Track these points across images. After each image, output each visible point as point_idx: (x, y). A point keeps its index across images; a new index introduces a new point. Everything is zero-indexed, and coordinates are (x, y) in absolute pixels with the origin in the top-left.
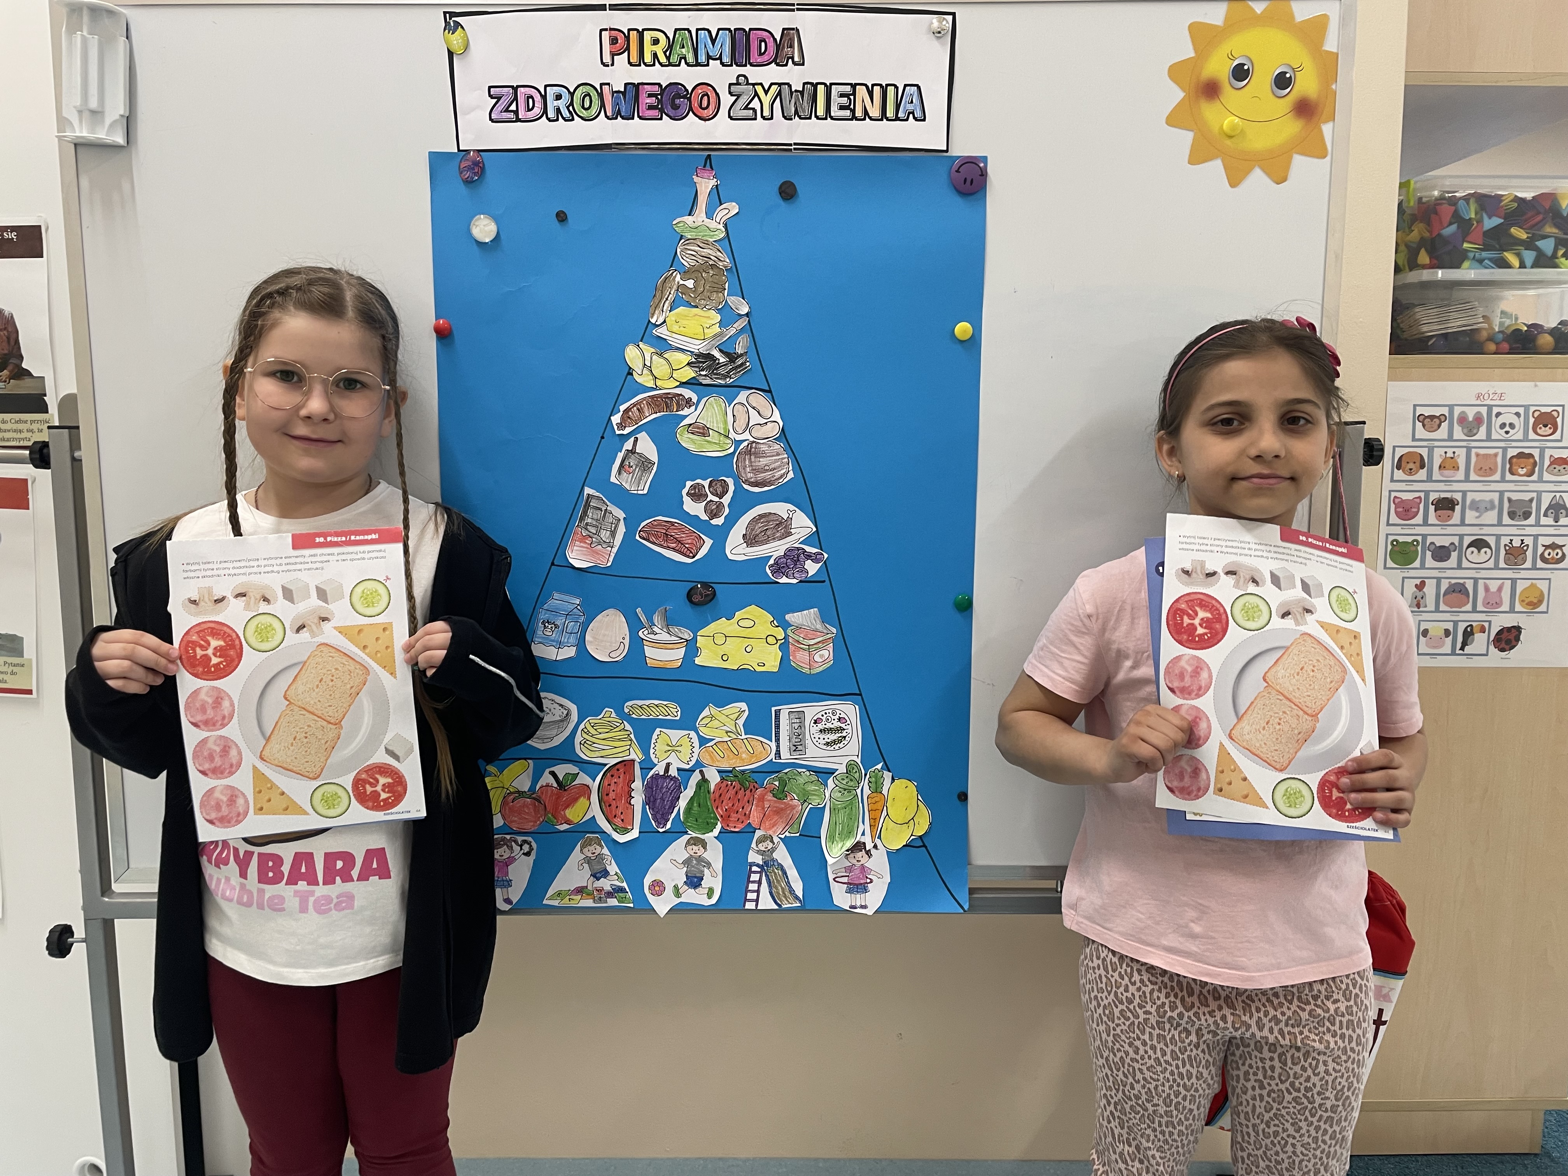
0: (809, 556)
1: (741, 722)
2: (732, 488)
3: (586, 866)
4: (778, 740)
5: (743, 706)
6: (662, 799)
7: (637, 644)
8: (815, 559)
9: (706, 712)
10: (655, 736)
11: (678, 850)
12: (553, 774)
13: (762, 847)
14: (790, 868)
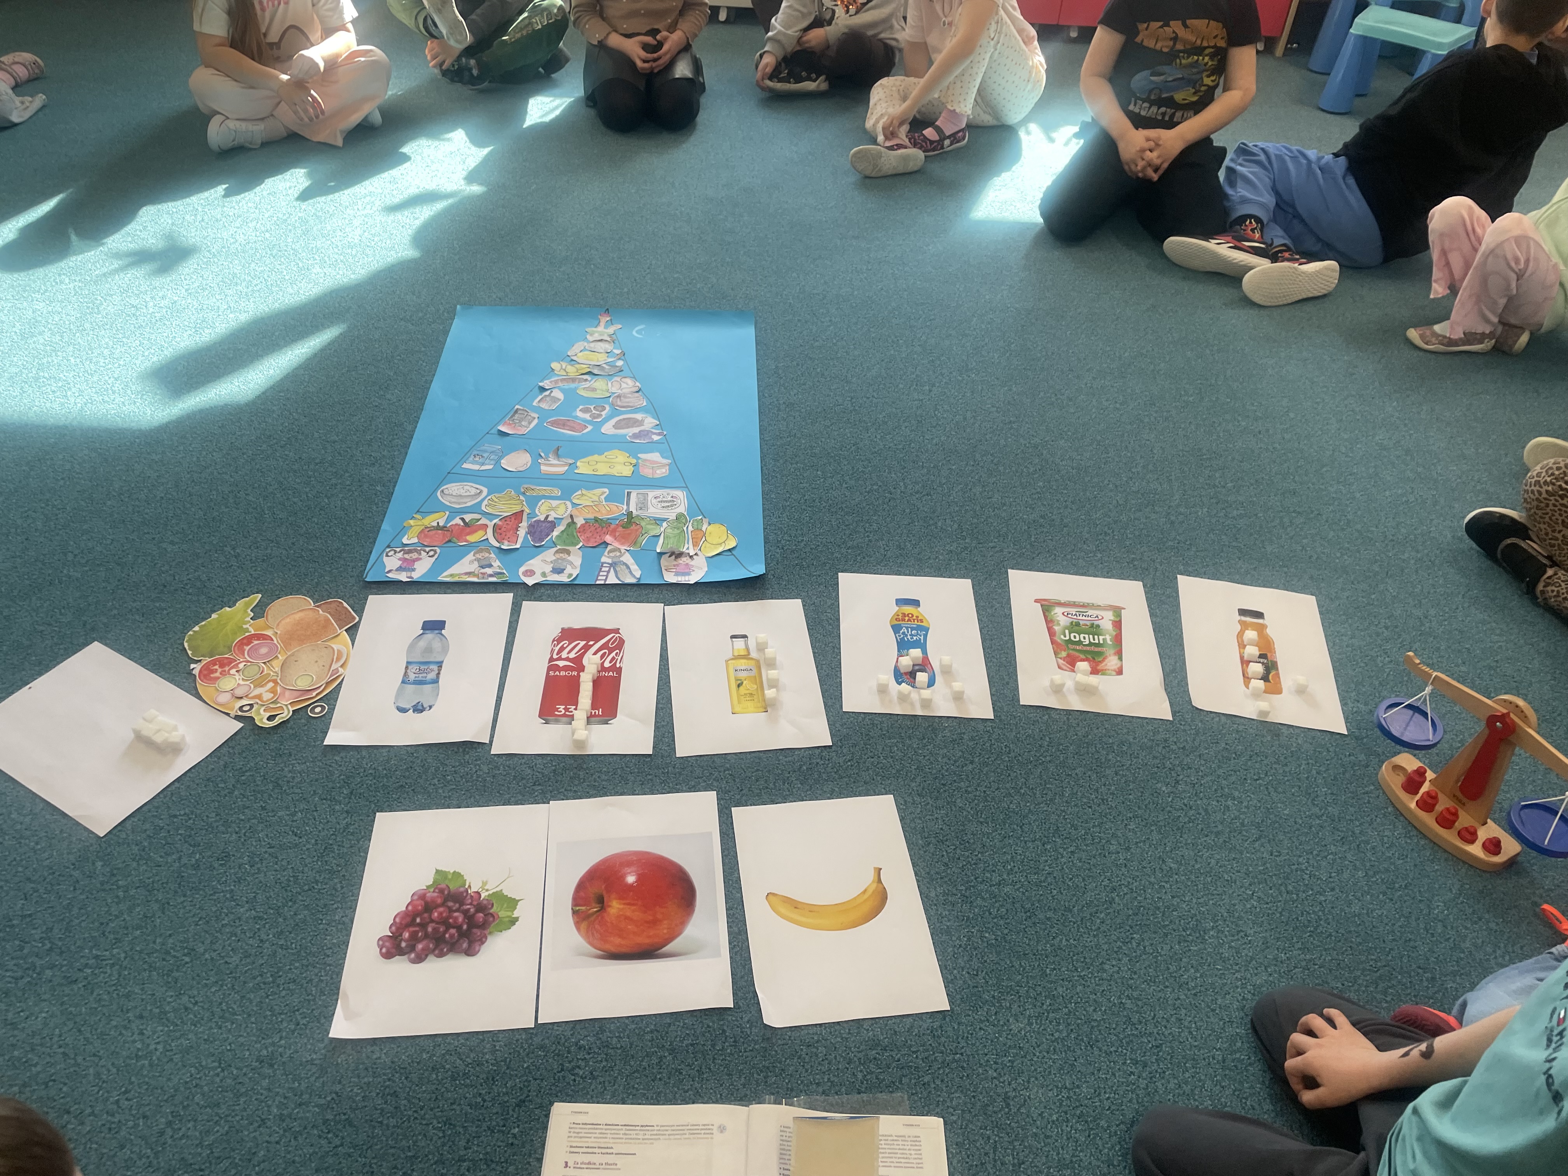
0: (655, 434)
1: (603, 497)
2: (608, 408)
3: (476, 563)
4: (628, 504)
5: (606, 490)
6: (541, 532)
7: (536, 464)
8: (659, 434)
9: (579, 492)
10: (540, 503)
11: (549, 555)
12: (463, 519)
13: (611, 554)
14: (632, 564)
